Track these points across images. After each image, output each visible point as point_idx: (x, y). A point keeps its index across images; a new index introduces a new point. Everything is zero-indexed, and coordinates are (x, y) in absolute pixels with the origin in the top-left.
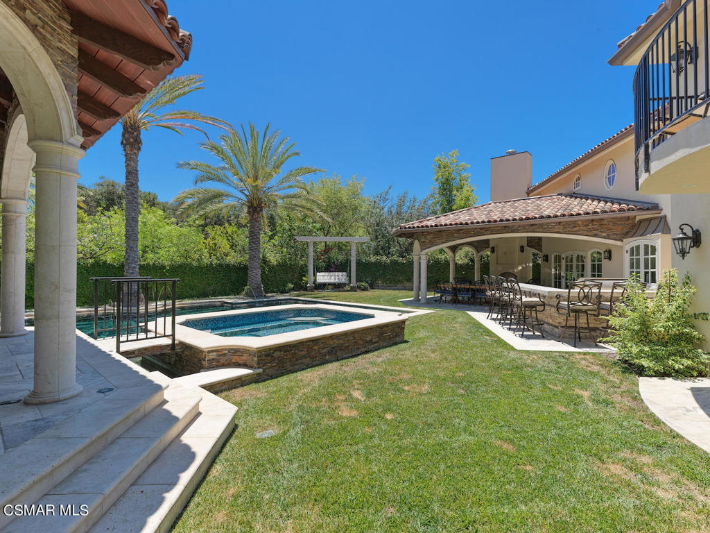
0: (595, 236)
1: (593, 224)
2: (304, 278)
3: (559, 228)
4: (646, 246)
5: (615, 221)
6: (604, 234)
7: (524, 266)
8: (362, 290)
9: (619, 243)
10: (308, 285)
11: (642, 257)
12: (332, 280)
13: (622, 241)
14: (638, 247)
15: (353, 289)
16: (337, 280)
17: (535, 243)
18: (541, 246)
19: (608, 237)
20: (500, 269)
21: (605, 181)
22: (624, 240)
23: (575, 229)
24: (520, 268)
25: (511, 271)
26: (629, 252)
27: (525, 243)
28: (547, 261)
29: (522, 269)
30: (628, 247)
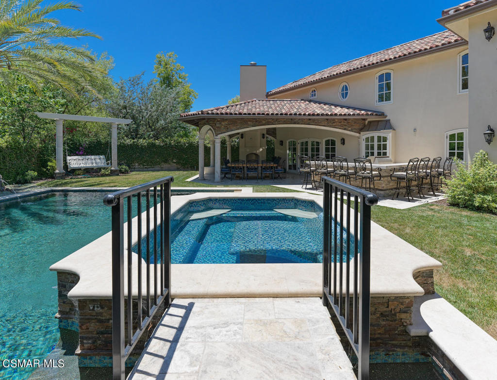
0: (345, 129)
1: (344, 122)
2: (49, 164)
3: (325, 123)
4: (379, 138)
5: (356, 121)
6: (350, 129)
7: (264, 148)
8: (123, 173)
9: (357, 135)
10: (57, 171)
11: (376, 143)
12: (89, 165)
13: (360, 133)
14: (373, 138)
15: (113, 173)
16: (94, 165)
17: (272, 132)
18: (276, 134)
19: (351, 131)
20: (248, 150)
21: (339, 95)
22: (361, 133)
23: (334, 124)
24: (261, 150)
25: (255, 152)
26: (365, 140)
27: (265, 132)
28: (282, 145)
29: (262, 151)
30: (364, 137)
